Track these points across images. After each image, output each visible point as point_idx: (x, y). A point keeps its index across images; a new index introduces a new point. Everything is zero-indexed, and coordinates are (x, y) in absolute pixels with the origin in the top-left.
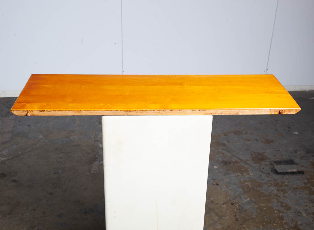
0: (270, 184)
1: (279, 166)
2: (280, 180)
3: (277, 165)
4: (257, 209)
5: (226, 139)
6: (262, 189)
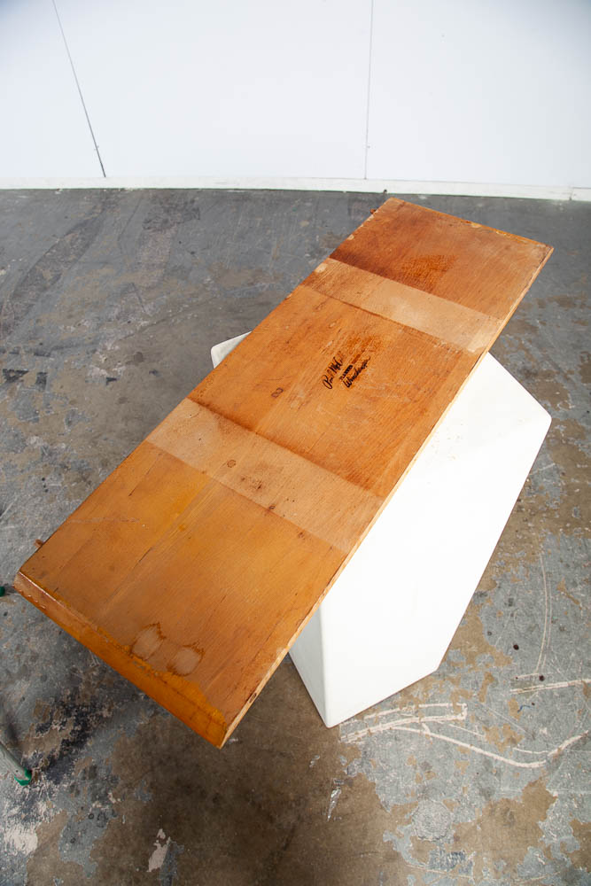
4: (563, 489)
5: (541, 315)
6: (582, 445)
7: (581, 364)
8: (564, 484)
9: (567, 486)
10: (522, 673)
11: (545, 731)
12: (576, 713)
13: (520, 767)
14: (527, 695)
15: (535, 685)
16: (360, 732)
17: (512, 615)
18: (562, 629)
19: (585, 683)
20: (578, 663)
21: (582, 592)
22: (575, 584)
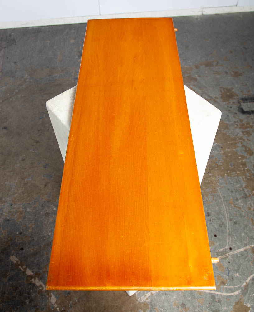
0: (236, 126)
1: (245, 104)
2: (246, 120)
3: (244, 103)
4: (223, 155)
5: (198, 72)
6: (228, 132)
7: (221, 93)
8: (223, 152)
9: (224, 153)
10: (221, 248)
11: (237, 275)
12: (250, 263)
13: (229, 296)
14: (225, 258)
15: (228, 253)
16: (147, 295)
17: (210, 220)
18: (235, 223)
19: (251, 247)
20: (247, 238)
21: (242, 203)
22: (237, 200)
